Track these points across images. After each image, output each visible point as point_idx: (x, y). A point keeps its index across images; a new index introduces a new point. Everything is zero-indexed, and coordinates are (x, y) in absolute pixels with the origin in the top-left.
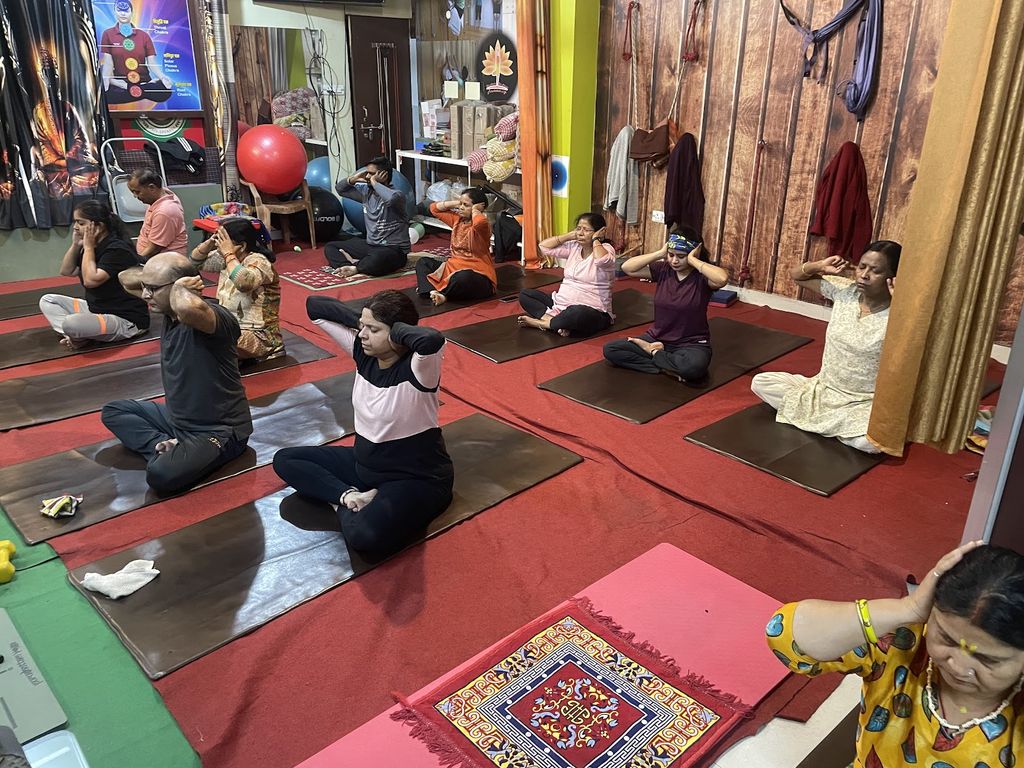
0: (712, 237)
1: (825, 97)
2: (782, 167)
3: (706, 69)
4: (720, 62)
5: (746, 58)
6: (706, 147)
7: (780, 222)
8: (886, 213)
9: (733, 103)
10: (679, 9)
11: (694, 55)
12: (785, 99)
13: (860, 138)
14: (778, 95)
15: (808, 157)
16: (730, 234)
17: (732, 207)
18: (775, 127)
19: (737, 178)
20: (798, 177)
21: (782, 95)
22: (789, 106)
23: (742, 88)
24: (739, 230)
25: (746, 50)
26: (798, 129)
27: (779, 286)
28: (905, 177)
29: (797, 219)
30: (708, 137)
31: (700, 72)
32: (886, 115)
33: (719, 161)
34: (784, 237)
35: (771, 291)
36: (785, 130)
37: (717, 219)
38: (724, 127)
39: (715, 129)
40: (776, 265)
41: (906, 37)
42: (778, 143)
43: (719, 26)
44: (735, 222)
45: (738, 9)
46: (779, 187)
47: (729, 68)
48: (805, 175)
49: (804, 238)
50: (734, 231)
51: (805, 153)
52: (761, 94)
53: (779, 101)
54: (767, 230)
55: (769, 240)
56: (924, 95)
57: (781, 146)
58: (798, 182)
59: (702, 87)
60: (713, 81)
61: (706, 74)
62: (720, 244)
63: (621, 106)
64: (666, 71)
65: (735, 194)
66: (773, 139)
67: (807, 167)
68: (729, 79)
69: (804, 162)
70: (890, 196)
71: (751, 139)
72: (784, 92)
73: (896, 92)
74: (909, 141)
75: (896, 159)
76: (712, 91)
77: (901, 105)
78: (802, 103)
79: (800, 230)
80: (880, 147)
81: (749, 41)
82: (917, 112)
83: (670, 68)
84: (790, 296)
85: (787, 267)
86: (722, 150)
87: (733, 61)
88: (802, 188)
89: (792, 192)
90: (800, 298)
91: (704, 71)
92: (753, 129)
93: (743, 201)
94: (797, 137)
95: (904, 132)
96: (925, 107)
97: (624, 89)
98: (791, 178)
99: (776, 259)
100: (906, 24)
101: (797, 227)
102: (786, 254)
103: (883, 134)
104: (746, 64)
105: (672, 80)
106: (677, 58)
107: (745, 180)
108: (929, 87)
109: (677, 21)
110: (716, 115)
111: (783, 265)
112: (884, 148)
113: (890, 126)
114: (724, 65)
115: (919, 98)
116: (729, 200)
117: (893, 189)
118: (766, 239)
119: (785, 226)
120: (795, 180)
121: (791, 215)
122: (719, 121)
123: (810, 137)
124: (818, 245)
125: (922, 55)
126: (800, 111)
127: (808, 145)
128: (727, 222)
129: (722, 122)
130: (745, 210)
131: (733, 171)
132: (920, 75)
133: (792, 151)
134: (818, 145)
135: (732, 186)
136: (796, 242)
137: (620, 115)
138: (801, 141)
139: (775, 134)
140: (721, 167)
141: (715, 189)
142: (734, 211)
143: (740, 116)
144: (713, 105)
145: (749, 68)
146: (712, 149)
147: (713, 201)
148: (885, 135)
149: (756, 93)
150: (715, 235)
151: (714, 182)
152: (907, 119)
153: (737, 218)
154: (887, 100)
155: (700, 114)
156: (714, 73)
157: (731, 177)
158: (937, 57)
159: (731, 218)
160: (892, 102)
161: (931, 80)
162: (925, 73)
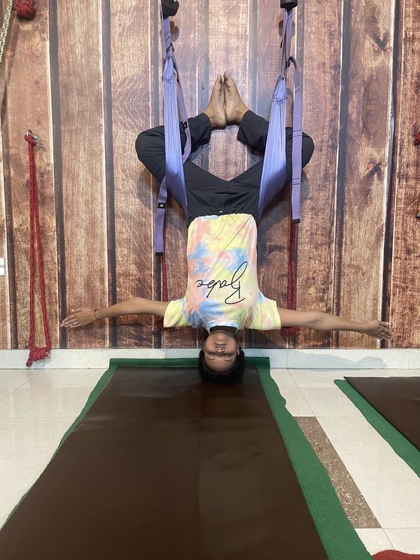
0: (98, 284)
3: (47, 35)
4: (70, 26)
5: (115, 21)
6: (65, 152)
8: (347, 218)
9: (102, 85)
15: (232, 156)
16: (127, 275)
17: (125, 236)
19: (127, 193)
23: (115, 63)
24: (141, 266)
25: (113, 10)
28: (363, 170)
30: (66, 137)
31: (37, 40)
32: (329, 95)
33: (91, 171)
37: (101, 256)
38: (92, 122)
39: (77, 124)
44: (133, 256)
47: (88, 35)
50: (133, 269)
52: (146, 72)
56: (371, 69)
59: (43, 63)
60: (61, 53)
61: (48, 43)
65: (126, 215)
68: (90, 51)
70: (350, 196)
73: (336, 67)
74: (361, 125)
75: (349, 148)
76: (63, 68)
77: (346, 82)
80: (326, 137)
86: (93, 154)
87: (93, 25)
91: (44, 40)
93: (141, 225)
95: (354, 116)
96: (375, 84)
103: (328, 119)
104: (116, 31)
107: (140, 195)
108: (375, 60)
110: (74, 104)
112: (332, 137)
113: (336, 108)
114: (79, 30)
115: (367, 73)
116: (118, 227)
117: (353, 186)
122: (81, 113)
125: (361, 22)
128: (119, 258)
129: (87, 114)
130: (146, 238)
131: (118, 184)
132: (363, 45)
135: (120, 204)
140: (97, 179)
141: (91, 211)
142: (128, 241)
143: (116, 104)
144: (65, 87)
145: (121, 35)
146: (76, 154)
147: (91, 232)
148: (332, 120)
149: (138, 71)
150: (102, 280)
151: (87, 203)
152: (355, 99)
153: (135, 250)
154: (328, 77)
155: (46, 103)
156: (61, 41)
157: (116, 194)
158: (380, 26)
159: (125, 251)
160: (335, 78)
161: (377, 53)
162: (369, 44)
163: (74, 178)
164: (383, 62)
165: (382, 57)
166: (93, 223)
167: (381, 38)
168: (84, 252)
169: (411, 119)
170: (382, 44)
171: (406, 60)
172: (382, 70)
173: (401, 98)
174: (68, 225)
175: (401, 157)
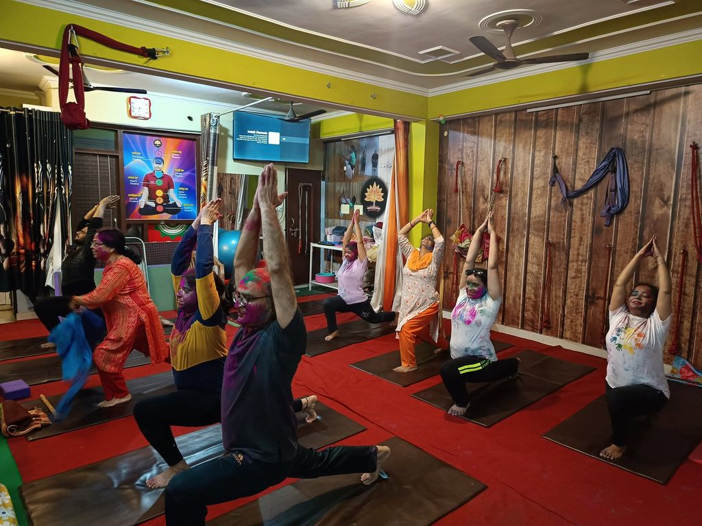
0: (518, 300)
1: (589, 215)
2: (563, 257)
3: (508, 198)
4: (517, 195)
5: (534, 192)
6: (510, 244)
7: (565, 292)
9: (527, 218)
10: (489, 164)
11: (499, 189)
12: (562, 216)
13: (616, 240)
14: (557, 214)
15: (581, 252)
16: (530, 298)
17: (530, 282)
18: (556, 233)
19: (533, 263)
20: (575, 264)
21: (560, 214)
22: (565, 220)
23: (533, 210)
24: (536, 296)
25: (534, 188)
26: (572, 235)
27: (568, 334)
28: (651, 266)
29: (577, 290)
30: (511, 238)
31: (504, 200)
32: (633, 227)
33: (519, 252)
34: (568, 302)
35: (562, 337)
36: (564, 235)
37: (520, 289)
38: (522, 233)
39: (516, 233)
40: (564, 320)
41: (642, 181)
42: (559, 243)
43: (515, 175)
44: (533, 291)
45: (527, 165)
46: (563, 270)
47: (523, 198)
48: (580, 263)
49: (583, 303)
50: (533, 296)
51: (578, 249)
52: (545, 213)
53: (558, 217)
54: (556, 297)
55: (558, 303)
56: (658, 215)
57: (562, 244)
58: (575, 267)
59: (505, 209)
60: (512, 205)
61: (508, 201)
62: (523, 305)
63: (453, 220)
64: (481, 199)
65: (532, 273)
66: (555, 240)
67: (581, 258)
68: (523, 204)
69: (578, 254)
70: (642, 278)
71: (540, 240)
72: (561, 212)
73: (638, 213)
76: (513, 211)
77: (643, 221)
78: (573, 219)
79: (579, 298)
80: (630, 247)
81: (535, 183)
82: (654, 225)
83: (484, 198)
84: (576, 341)
85: (572, 321)
86: (521, 246)
87: (527, 194)
88: (578, 271)
89: (571, 273)
90: (583, 343)
91: (506, 200)
92: (541, 234)
93: (538, 278)
94: (572, 239)
96: (660, 222)
97: (454, 210)
98: (570, 265)
99: (563, 316)
100: (640, 173)
101: (577, 295)
102: (571, 313)
103: (632, 238)
104: (534, 196)
105: (486, 205)
106: (488, 192)
107: (538, 265)
108: (661, 210)
109: (487, 172)
110: (516, 225)
111: (569, 320)
112: (634, 247)
113: (636, 233)
114: (520, 196)
115: (655, 217)
116: (528, 277)
117: (643, 273)
118: (556, 303)
119: (568, 295)
120: (573, 266)
121: (571, 287)
122: (518, 229)
123: (581, 239)
124: (593, 307)
125: (654, 191)
126: (573, 224)
127: (580, 244)
128: (527, 291)
129: (520, 230)
130: (539, 284)
131: (530, 259)
132: (654, 202)
133: (570, 248)
134: (587, 245)
135: (530, 268)
136: (577, 305)
137: (453, 224)
138: (575, 242)
139: (557, 238)
140: (521, 256)
141: (518, 270)
142: (532, 284)
143: (532, 226)
144: (513, 219)
145: (536, 198)
146: (514, 245)
147: (517, 278)
148: (634, 239)
149: (542, 213)
150: (520, 299)
151: (517, 265)
152: (648, 229)
153: (534, 289)
154: (633, 218)
155: (505, 224)
156: (513, 201)
157: (528, 263)
158: (665, 193)
159: (530, 288)
160: (637, 219)
161: (662, 206)
162: (657, 202)
163: (513, 255)
164: (666, 211)
165: (665, 208)
166: (518, 274)
167: (665, 199)
168: (514, 286)
169: (682, 242)
170: (666, 202)
171: (680, 210)
172: (665, 216)
173: (676, 230)
174: (508, 274)
175: (675, 261)
